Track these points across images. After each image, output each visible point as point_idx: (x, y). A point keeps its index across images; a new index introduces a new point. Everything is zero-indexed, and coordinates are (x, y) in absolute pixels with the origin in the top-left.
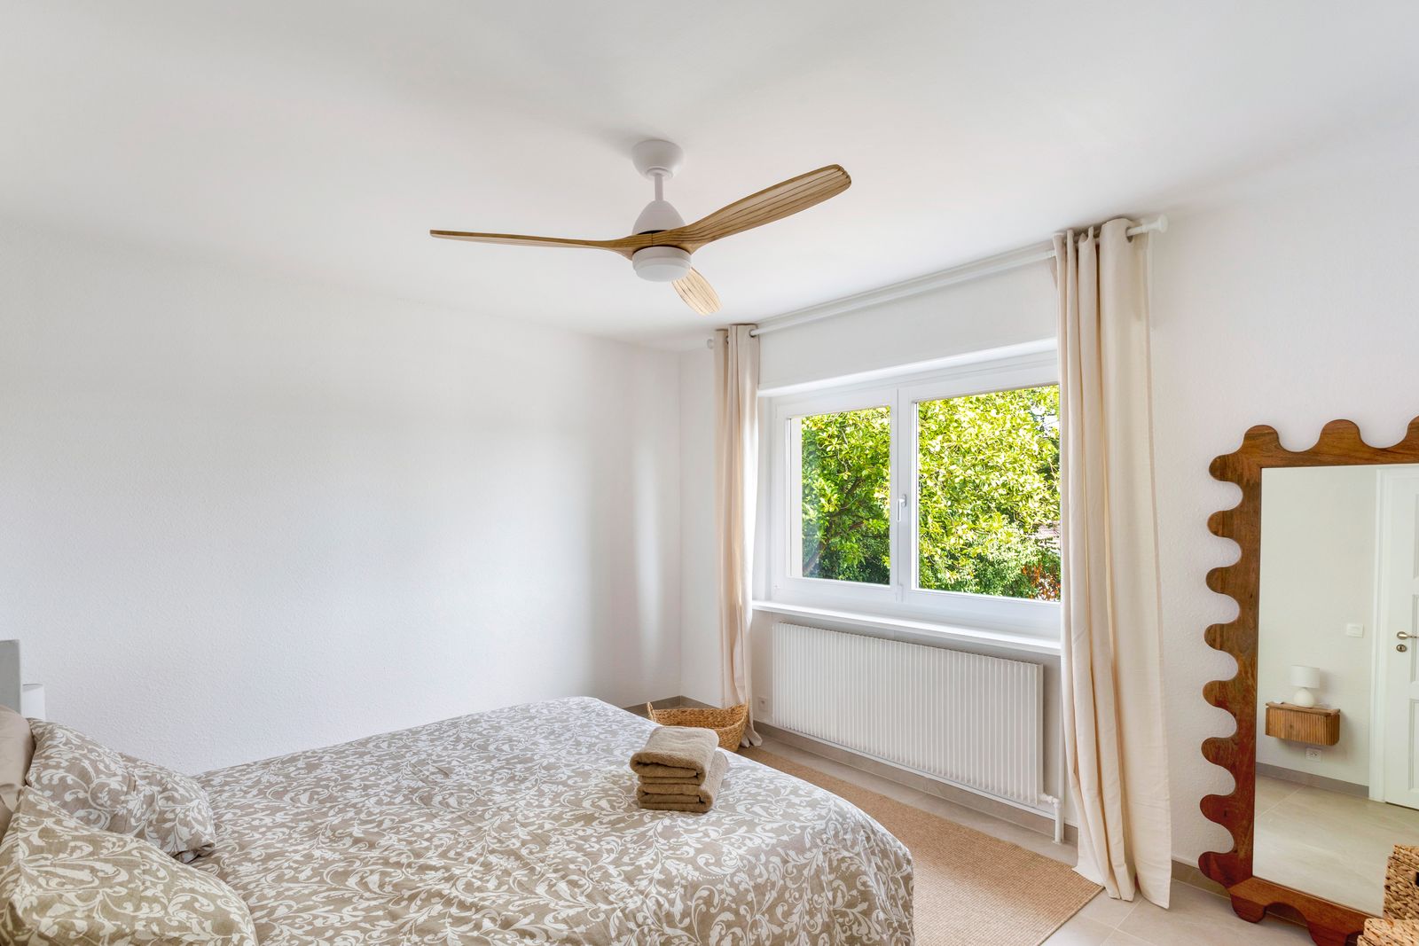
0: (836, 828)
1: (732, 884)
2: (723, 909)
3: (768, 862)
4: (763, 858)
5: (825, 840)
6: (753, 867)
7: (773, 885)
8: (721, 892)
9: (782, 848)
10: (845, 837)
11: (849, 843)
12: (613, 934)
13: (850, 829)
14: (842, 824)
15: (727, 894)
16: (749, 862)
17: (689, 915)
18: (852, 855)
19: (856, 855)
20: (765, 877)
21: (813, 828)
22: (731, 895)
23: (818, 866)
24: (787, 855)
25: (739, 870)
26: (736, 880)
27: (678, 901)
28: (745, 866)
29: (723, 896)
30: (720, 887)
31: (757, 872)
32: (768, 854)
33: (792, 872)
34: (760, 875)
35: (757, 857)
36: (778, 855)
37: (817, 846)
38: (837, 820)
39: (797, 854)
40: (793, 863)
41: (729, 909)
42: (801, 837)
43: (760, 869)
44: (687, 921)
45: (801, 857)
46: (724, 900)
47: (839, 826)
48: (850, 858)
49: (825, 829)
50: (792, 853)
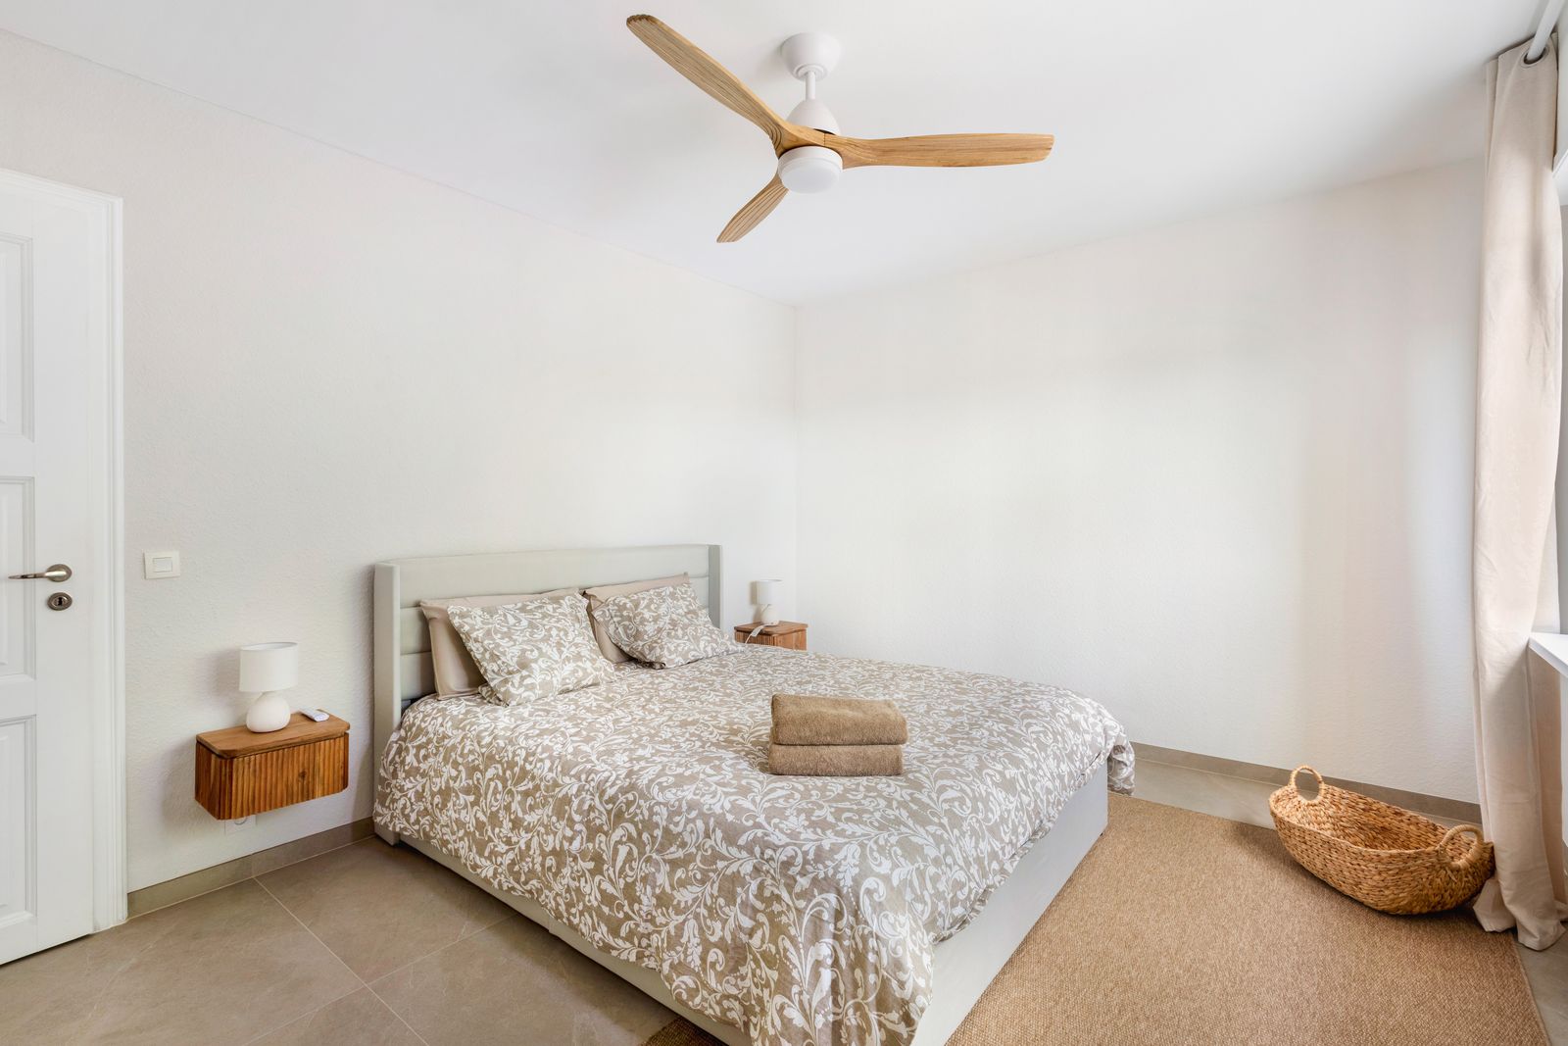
0: (794, 858)
1: (650, 809)
2: (631, 821)
3: (693, 821)
4: (693, 814)
5: (766, 857)
6: (679, 813)
7: (683, 845)
8: (639, 807)
9: (715, 821)
10: (798, 878)
11: (797, 889)
12: (572, 773)
13: (811, 876)
14: (806, 862)
15: (642, 813)
16: (680, 806)
17: (614, 804)
18: (790, 903)
19: (796, 909)
20: (679, 829)
21: (766, 835)
22: (643, 816)
23: (739, 872)
24: (714, 831)
25: (665, 805)
26: (656, 809)
27: (616, 788)
28: (673, 806)
29: (638, 811)
30: (642, 802)
31: (677, 819)
32: (701, 815)
33: (706, 851)
34: (677, 824)
35: (690, 808)
36: (707, 824)
37: (751, 852)
38: (806, 853)
39: (723, 838)
40: (713, 843)
41: (636, 825)
42: (745, 830)
43: (680, 819)
44: (610, 806)
45: (724, 845)
46: (636, 815)
47: (799, 860)
48: (788, 905)
49: (778, 847)
50: (719, 834)
